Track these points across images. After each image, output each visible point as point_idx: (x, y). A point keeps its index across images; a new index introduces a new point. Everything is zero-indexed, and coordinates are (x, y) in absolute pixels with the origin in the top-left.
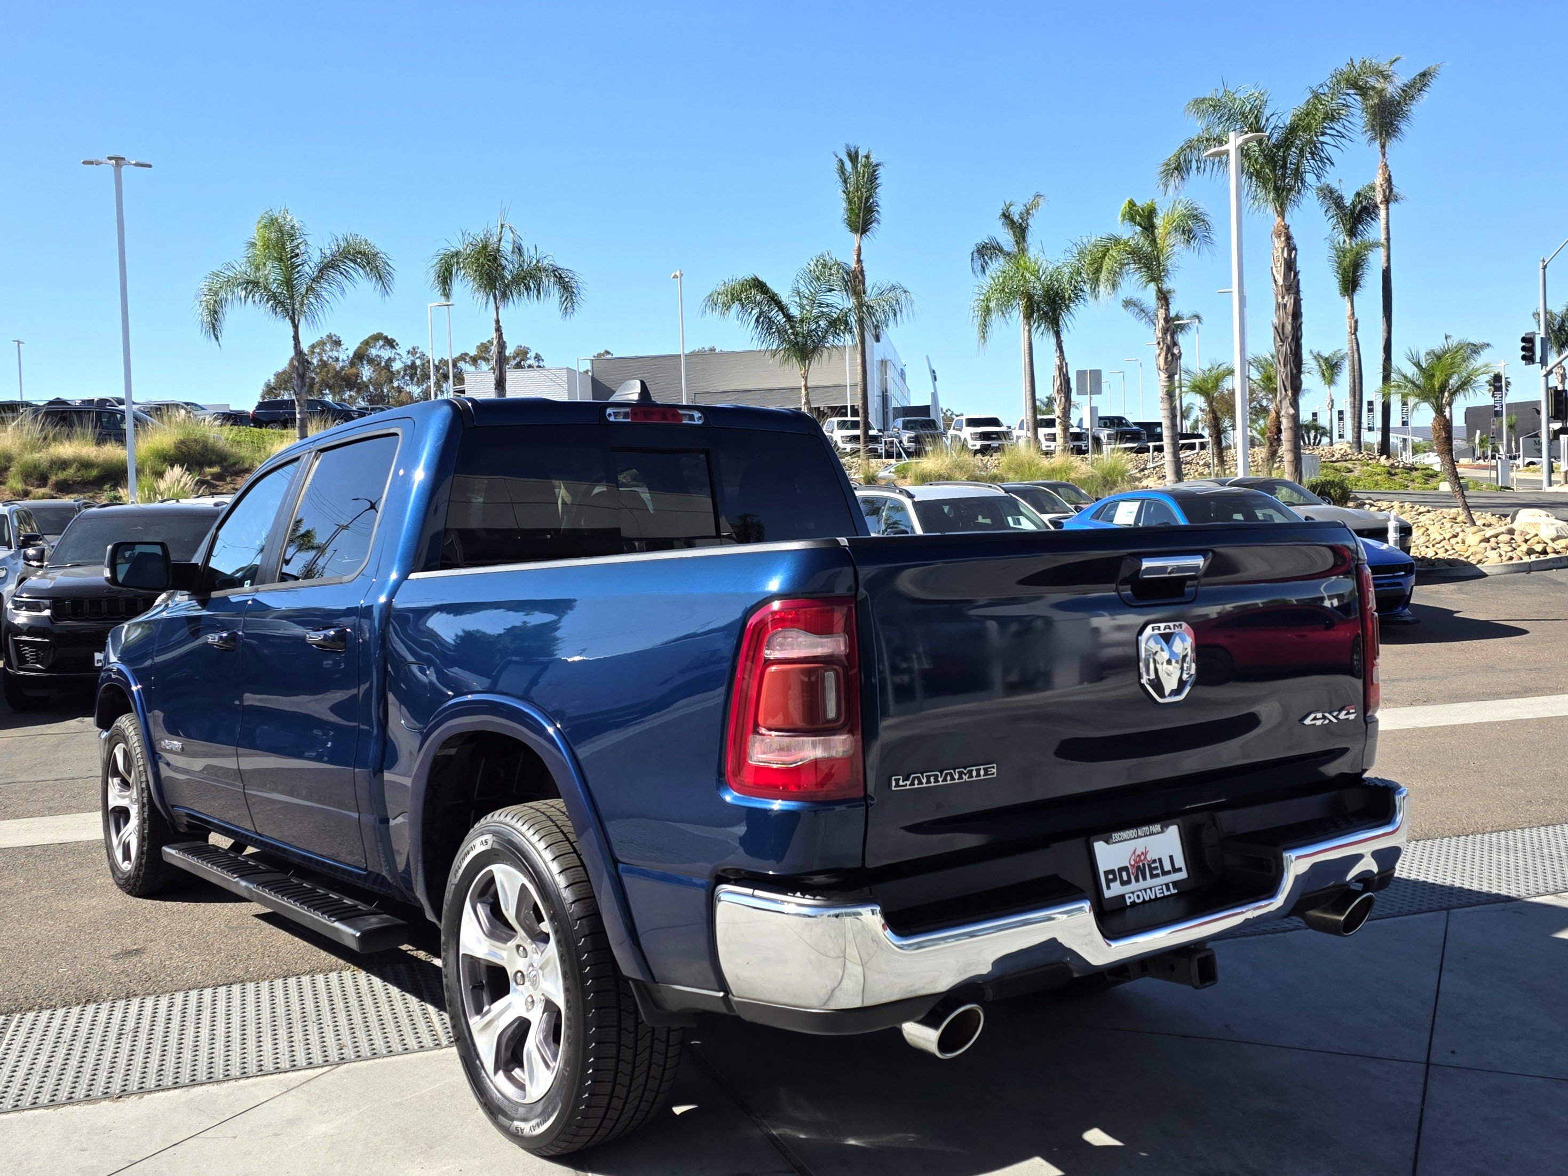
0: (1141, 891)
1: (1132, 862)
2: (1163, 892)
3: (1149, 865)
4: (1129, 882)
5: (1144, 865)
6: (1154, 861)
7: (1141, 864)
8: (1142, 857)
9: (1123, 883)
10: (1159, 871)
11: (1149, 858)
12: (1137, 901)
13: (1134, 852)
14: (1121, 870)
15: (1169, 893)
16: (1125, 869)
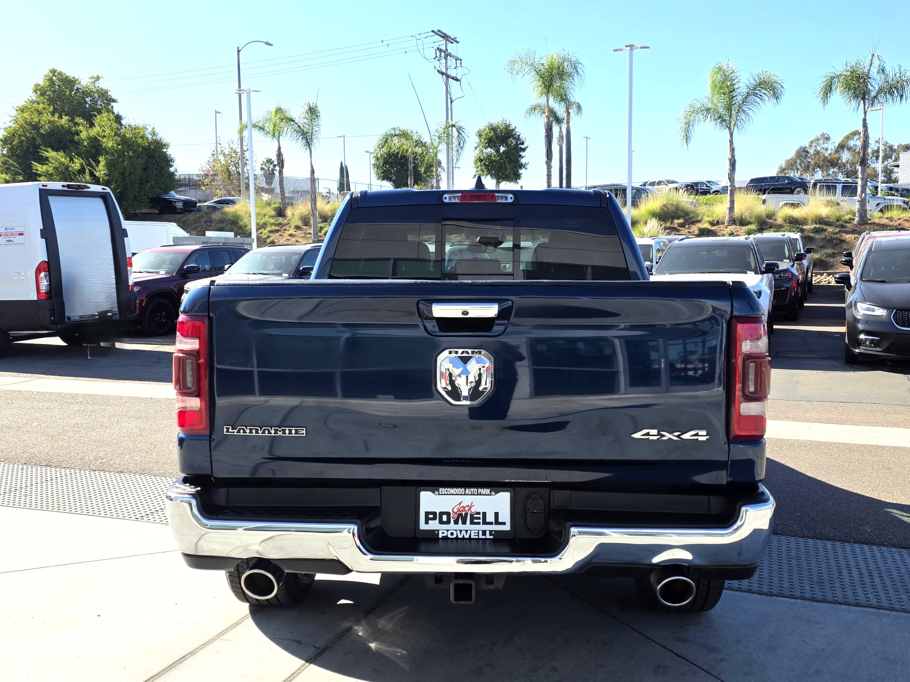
0: (456, 530)
1: (455, 510)
2: (478, 535)
3: (472, 516)
4: (448, 522)
5: (466, 514)
6: (479, 513)
7: (464, 513)
8: (467, 509)
9: (441, 522)
10: (481, 521)
11: (473, 510)
12: (450, 536)
13: (460, 504)
14: (442, 514)
15: (484, 537)
16: (448, 514)
